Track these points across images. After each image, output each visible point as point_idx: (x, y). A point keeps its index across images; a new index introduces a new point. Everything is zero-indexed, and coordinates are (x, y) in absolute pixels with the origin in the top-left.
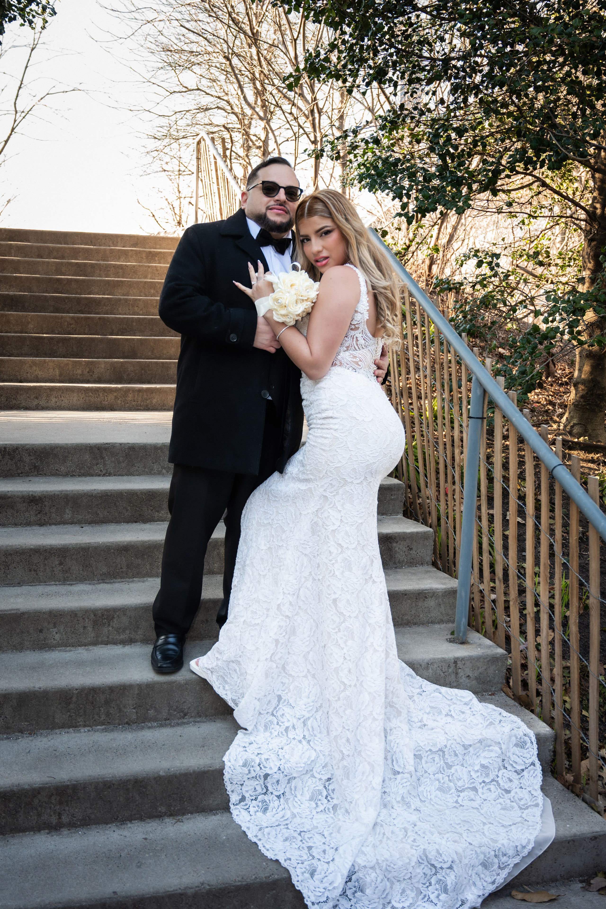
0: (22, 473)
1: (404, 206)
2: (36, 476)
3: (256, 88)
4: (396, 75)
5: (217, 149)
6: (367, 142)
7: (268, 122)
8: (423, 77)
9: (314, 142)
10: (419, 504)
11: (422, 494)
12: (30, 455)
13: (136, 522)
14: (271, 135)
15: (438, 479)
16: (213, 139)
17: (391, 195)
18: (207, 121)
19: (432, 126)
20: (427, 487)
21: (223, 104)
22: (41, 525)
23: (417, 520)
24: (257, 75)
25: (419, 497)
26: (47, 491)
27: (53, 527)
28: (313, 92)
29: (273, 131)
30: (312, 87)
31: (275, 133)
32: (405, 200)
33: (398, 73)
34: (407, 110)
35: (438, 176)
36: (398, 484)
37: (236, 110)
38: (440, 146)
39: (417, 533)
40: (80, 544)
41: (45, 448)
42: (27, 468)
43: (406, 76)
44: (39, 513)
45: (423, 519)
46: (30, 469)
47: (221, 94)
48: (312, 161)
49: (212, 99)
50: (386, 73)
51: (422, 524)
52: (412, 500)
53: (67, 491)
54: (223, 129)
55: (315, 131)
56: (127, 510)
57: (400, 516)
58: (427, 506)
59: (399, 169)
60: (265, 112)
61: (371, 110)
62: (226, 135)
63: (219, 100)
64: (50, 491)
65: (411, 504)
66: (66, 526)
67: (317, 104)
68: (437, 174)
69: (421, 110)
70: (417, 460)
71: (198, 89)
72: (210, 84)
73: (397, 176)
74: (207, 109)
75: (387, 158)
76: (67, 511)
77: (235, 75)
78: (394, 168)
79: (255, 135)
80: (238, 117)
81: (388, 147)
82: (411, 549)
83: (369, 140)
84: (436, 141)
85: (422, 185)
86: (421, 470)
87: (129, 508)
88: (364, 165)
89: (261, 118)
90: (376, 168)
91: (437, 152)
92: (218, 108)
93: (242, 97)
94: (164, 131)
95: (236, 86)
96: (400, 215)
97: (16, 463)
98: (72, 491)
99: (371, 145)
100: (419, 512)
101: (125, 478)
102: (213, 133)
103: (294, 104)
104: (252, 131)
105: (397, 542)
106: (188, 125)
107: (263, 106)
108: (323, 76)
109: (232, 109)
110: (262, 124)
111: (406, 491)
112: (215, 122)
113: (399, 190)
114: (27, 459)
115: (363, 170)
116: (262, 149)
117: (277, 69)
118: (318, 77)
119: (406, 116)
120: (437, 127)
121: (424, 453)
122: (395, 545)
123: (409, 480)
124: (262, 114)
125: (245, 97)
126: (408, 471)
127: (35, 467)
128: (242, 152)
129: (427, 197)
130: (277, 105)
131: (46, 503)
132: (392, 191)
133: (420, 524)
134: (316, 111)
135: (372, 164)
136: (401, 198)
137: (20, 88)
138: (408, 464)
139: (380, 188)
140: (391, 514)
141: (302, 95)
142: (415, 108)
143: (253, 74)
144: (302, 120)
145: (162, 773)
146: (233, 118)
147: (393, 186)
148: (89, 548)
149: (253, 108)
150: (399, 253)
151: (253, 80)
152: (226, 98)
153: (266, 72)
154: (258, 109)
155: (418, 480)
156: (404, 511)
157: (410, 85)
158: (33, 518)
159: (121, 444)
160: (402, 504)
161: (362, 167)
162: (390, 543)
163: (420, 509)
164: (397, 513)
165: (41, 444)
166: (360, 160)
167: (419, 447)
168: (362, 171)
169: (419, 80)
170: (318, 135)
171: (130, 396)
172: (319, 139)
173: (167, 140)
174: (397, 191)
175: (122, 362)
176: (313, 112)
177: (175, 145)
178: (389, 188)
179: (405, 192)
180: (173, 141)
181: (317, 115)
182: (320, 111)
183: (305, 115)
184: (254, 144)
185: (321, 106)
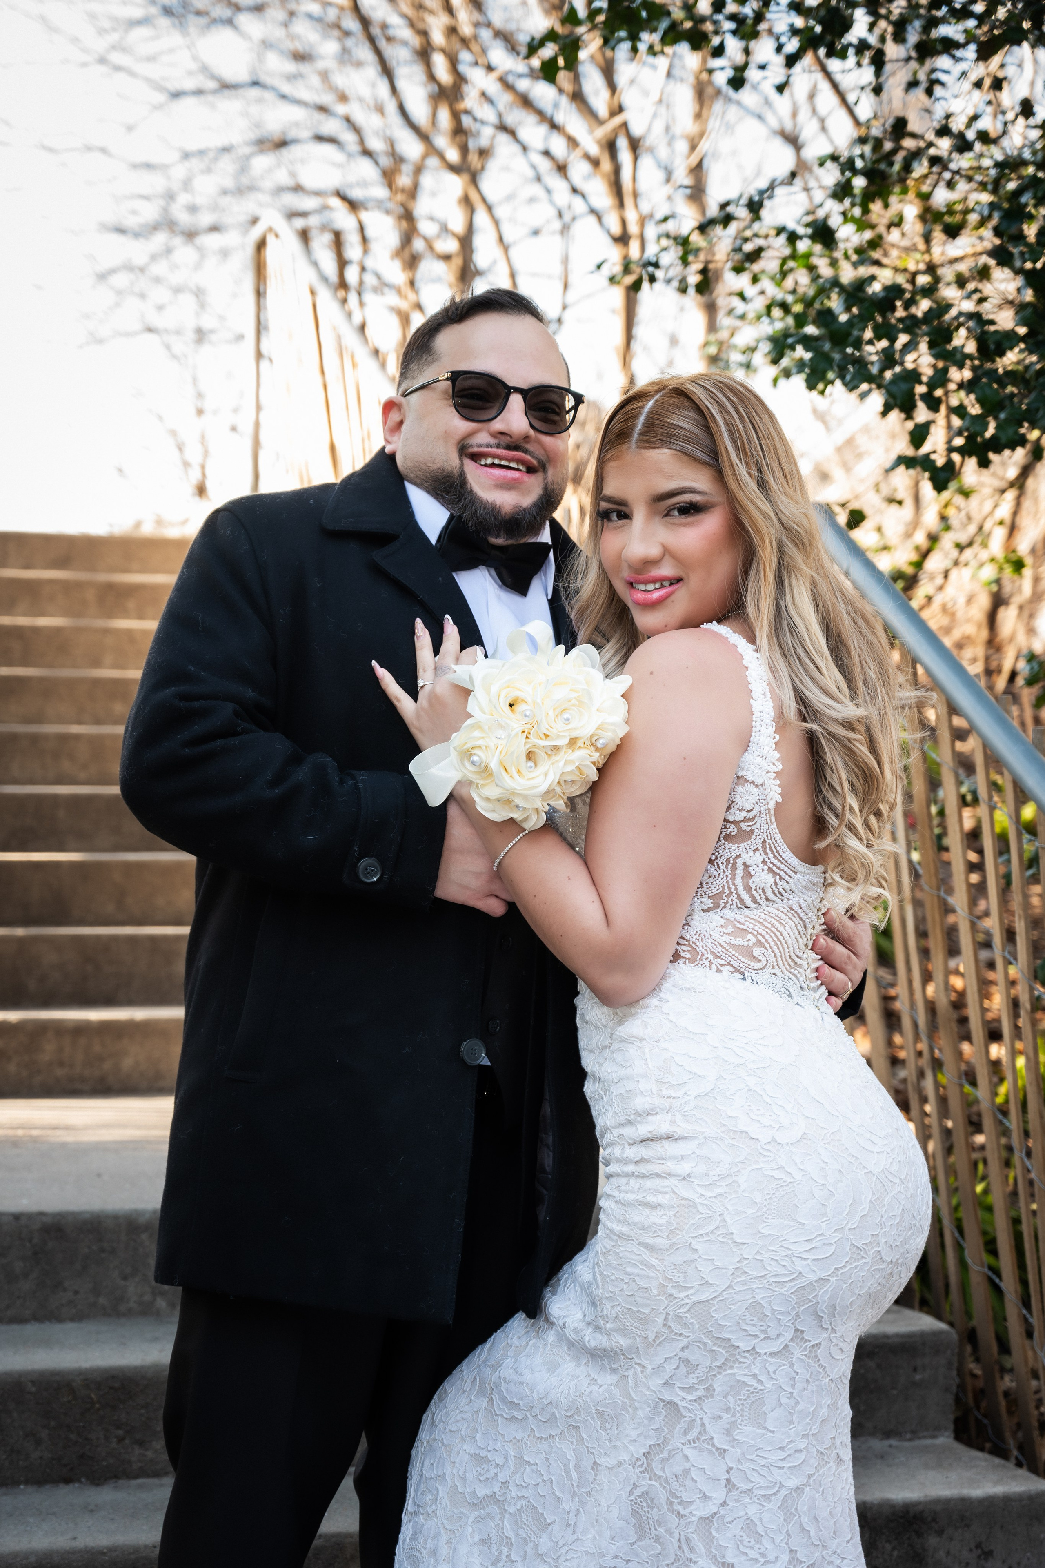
1: (919, 435)
3: (431, 77)
4: (877, 31)
5: (315, 264)
6: (793, 238)
7: (474, 179)
8: (961, 38)
9: (623, 239)
10: (1006, 1394)
11: (1015, 1360)
13: (68, 1481)
14: (481, 218)
16: (304, 236)
17: (877, 399)
18: (282, 177)
19: (996, 186)
20: (1029, 1334)
21: (331, 126)
23: (1000, 1452)
24: (438, 37)
25: (1006, 1371)
28: (613, 86)
29: (489, 208)
30: (608, 71)
31: (499, 212)
32: (922, 414)
33: (883, 24)
34: (914, 136)
35: (1023, 339)
36: (936, 1334)
37: (376, 144)
38: (1028, 245)
39: (1007, 1500)
43: (913, 36)
45: (1021, 1448)
47: (327, 99)
48: (617, 296)
49: (296, 114)
50: (847, 25)
51: (1019, 1465)
52: (980, 1384)
54: (335, 202)
55: (621, 205)
57: (945, 1439)
58: (1032, 1405)
59: (900, 320)
60: (464, 150)
62: (344, 220)
63: (321, 116)
65: (980, 1394)
67: (627, 123)
68: (1022, 331)
69: (961, 136)
70: (991, 1247)
71: (255, 83)
72: (291, 67)
73: (893, 340)
74: (282, 144)
75: (861, 284)
77: (372, 40)
78: (884, 316)
79: (432, 219)
80: (377, 163)
81: (859, 251)
82: (988, 1555)
83: (801, 231)
84: (1013, 230)
85: (974, 369)
86: (1009, 1283)
88: (785, 307)
89: (454, 169)
90: (825, 317)
91: (1018, 264)
92: (320, 138)
93: (391, 107)
94: (150, 212)
95: (372, 71)
96: (907, 462)
99: (803, 246)
100: (1007, 1423)
101: (31, 1329)
102: (303, 214)
103: (554, 126)
104: (422, 207)
105: (940, 1533)
106: (225, 192)
107: (459, 131)
108: (647, 38)
109: (362, 142)
110: (455, 184)
111: (961, 1355)
112: (309, 182)
113: (904, 386)
115: (779, 323)
116: (458, 262)
117: (497, 19)
118: (634, 38)
119: (916, 155)
120: (1012, 186)
122: (933, 1541)
123: (968, 1314)
124: (453, 155)
125: (402, 109)
126: (964, 1287)
128: (396, 273)
129: (991, 407)
130: (503, 128)
132: (879, 387)
133: (1011, 1465)
134: (622, 143)
135: (808, 303)
136: (908, 410)
138: (963, 1264)
139: (842, 377)
140: (915, 1434)
141: (578, 97)
142: (943, 131)
143: (424, 34)
144: (579, 170)
146: (367, 170)
147: (882, 371)
149: (423, 136)
151: (424, 54)
152: (341, 109)
153: (466, 30)
154: (442, 141)
155: (1000, 1318)
156: (957, 1421)
157: (921, 59)
159: (17, 1217)
160: (950, 1399)
161: (777, 312)
162: (919, 1535)
163: (1010, 1412)
164: (936, 1430)
166: (773, 291)
167: (999, 1201)
168: (779, 326)
169: (948, 46)
170: (631, 216)
171: (48, 1050)
172: (633, 229)
173: (160, 239)
174: (894, 389)
175: (21, 940)
176: (611, 147)
177: (184, 253)
178: (870, 379)
179: (921, 389)
180: (178, 241)
181: (625, 156)
182: (635, 145)
183: (587, 157)
184: (431, 247)
185: (637, 130)
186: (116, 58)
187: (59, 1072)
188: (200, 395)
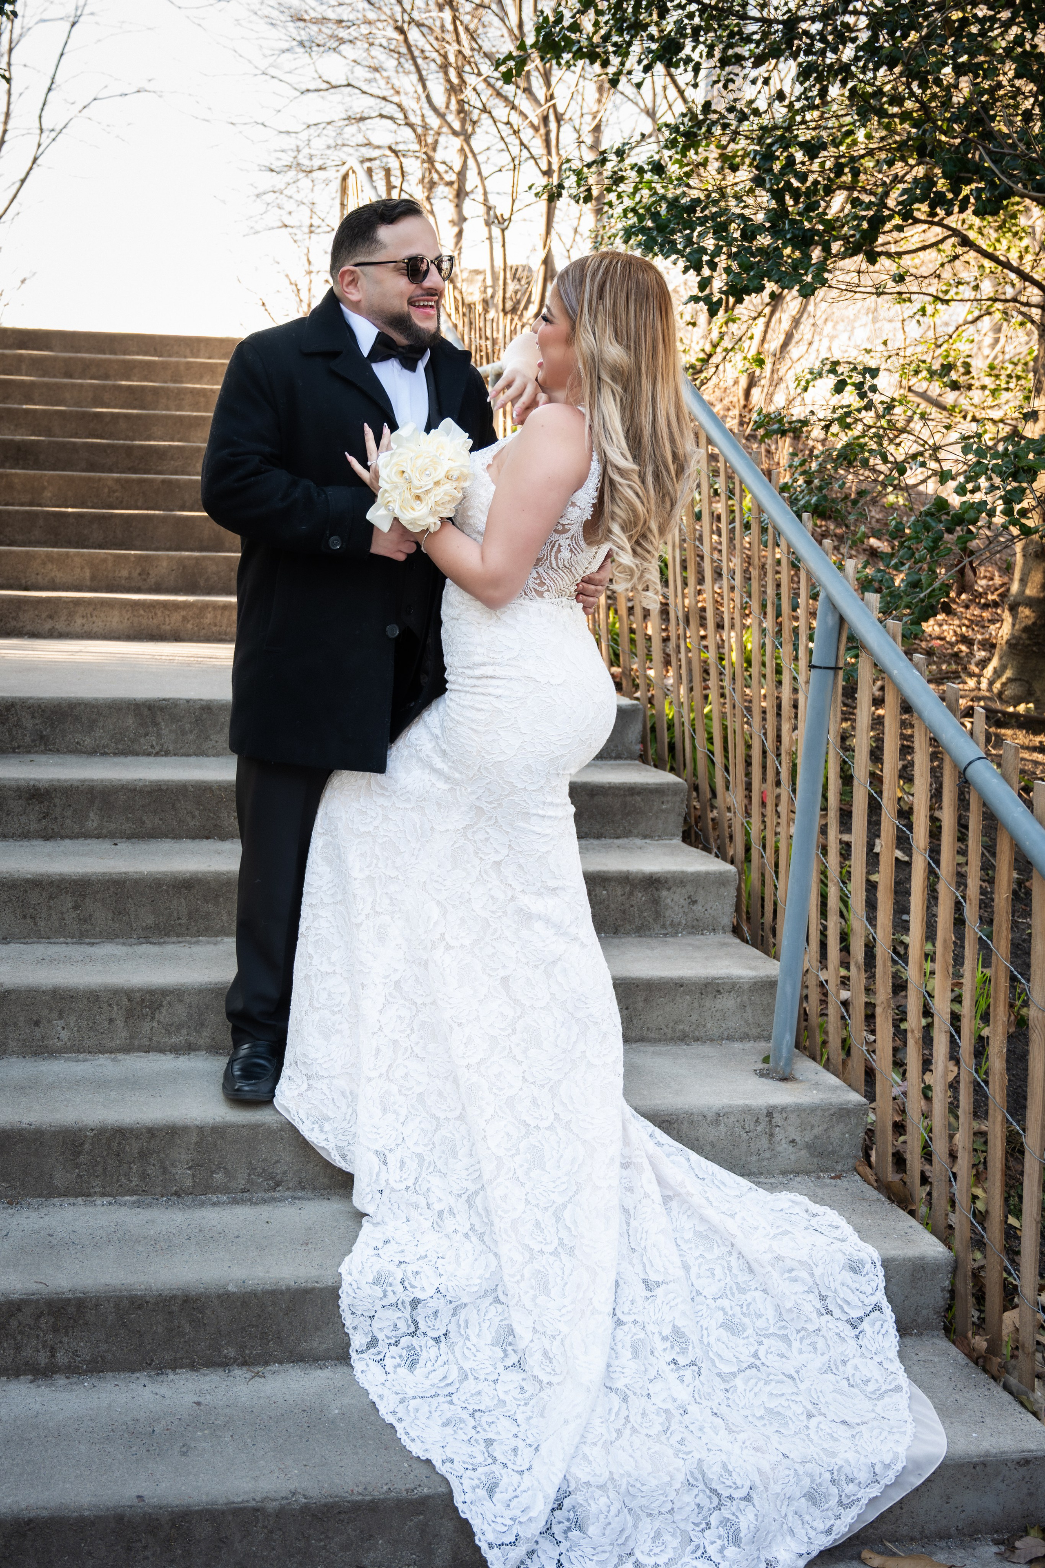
0: (19, 747)
1: (704, 284)
2: (43, 752)
3: (449, 81)
4: (698, 51)
5: (375, 188)
6: (641, 171)
7: (467, 138)
8: (747, 54)
9: (548, 173)
10: (713, 820)
11: (719, 802)
12: (33, 717)
13: (207, 838)
14: (471, 162)
15: (748, 774)
16: (370, 171)
17: (682, 263)
19: (760, 141)
20: (728, 788)
21: (390, 110)
22: (47, 838)
23: (707, 849)
24: (452, 59)
25: (713, 807)
26: (58, 780)
27: (67, 842)
28: (548, 84)
29: (474, 155)
30: (547, 77)
31: (479, 158)
32: (706, 272)
33: (701, 47)
34: (715, 112)
35: (768, 229)
36: (676, 784)
37: (413, 119)
38: (774, 174)
39: (707, 874)
40: (111, 874)
41: (59, 704)
42: (28, 739)
43: (717, 53)
44: (44, 817)
45: (718, 848)
46: (33, 741)
47: (388, 93)
48: (543, 204)
50: (681, 48)
51: (717, 856)
52: (699, 813)
53: (93, 780)
54: (388, 153)
55: (549, 153)
56: (193, 817)
57: (677, 841)
58: (726, 825)
59: (698, 218)
60: (463, 122)
61: (651, 114)
63: (383, 103)
64: (65, 781)
65: (698, 819)
66: (89, 841)
67: (554, 106)
68: (768, 225)
69: (742, 111)
70: (710, 740)
71: (349, 85)
73: (693, 230)
74: (362, 119)
75: (676, 199)
76: (91, 815)
77: (414, 58)
78: (689, 216)
79: (444, 163)
80: (414, 131)
81: (679, 179)
82: (695, 902)
83: (646, 167)
84: (767, 166)
85: (738, 247)
86: (718, 758)
87: (197, 813)
88: (634, 210)
89: (455, 133)
90: (655, 216)
91: (768, 186)
92: (381, 116)
93: (423, 96)
94: (287, 159)
95: (414, 77)
96: (695, 299)
97: (10, 731)
98: (102, 781)
99: (648, 176)
100: (712, 835)
101: (193, 760)
102: (370, 160)
103: (514, 107)
104: (439, 156)
105: (669, 889)
106: (329, 147)
107: (461, 111)
108: (567, 56)
109: (406, 117)
110: (457, 142)
111: (689, 795)
112: (376, 142)
113: (696, 256)
114: (28, 723)
115: (632, 220)
116: (456, 186)
117: (487, 47)
118: (558, 57)
119: (714, 123)
120: (769, 141)
121: (725, 728)
122: (664, 893)
123: (695, 775)
124: (457, 126)
125: (428, 97)
126: (694, 760)
127: (42, 737)
128: (419, 192)
129: (746, 267)
130: (484, 110)
131: (57, 801)
132: (683, 256)
133: (712, 856)
134: (552, 117)
135: (648, 209)
136: (698, 269)
137: (50, 90)
138: (694, 748)
139: (661, 251)
140: (660, 837)
141: (528, 90)
142: (731, 109)
143: (445, 57)
144: (527, 134)
145: (231, 1288)
146: (408, 133)
147: (685, 248)
148: (125, 882)
149: (442, 116)
150: (692, 367)
151: (444, 67)
152: (396, 99)
153: (467, 52)
154: (450, 118)
155: (711, 777)
156: (684, 832)
157: (722, 68)
158: (34, 826)
159: (188, 701)
160: (681, 820)
161: (630, 215)
162: (657, 889)
163: (714, 829)
164: (673, 835)
165: (53, 699)
166: (628, 202)
167: (716, 716)
168: (630, 222)
169: (739, 59)
170: (555, 160)
171: (209, 617)
172: (555, 167)
173: (292, 173)
174: (691, 257)
175: (197, 558)
176: (545, 119)
177: (305, 182)
178: (678, 252)
179: (706, 258)
180: (301, 175)
181: (553, 125)
182: (559, 119)
183: (532, 125)
184: (441, 178)
185: (561, 110)
186: (272, 71)
187: (214, 629)
188: (309, 263)
